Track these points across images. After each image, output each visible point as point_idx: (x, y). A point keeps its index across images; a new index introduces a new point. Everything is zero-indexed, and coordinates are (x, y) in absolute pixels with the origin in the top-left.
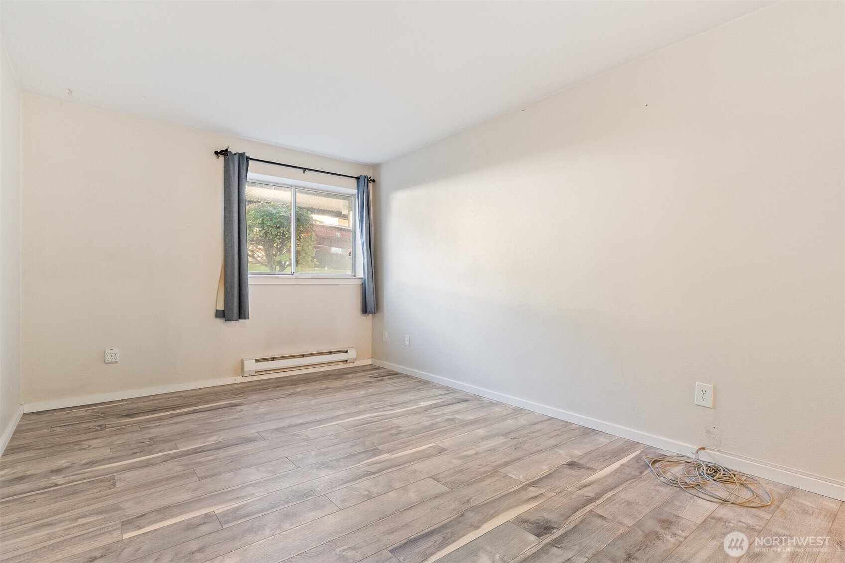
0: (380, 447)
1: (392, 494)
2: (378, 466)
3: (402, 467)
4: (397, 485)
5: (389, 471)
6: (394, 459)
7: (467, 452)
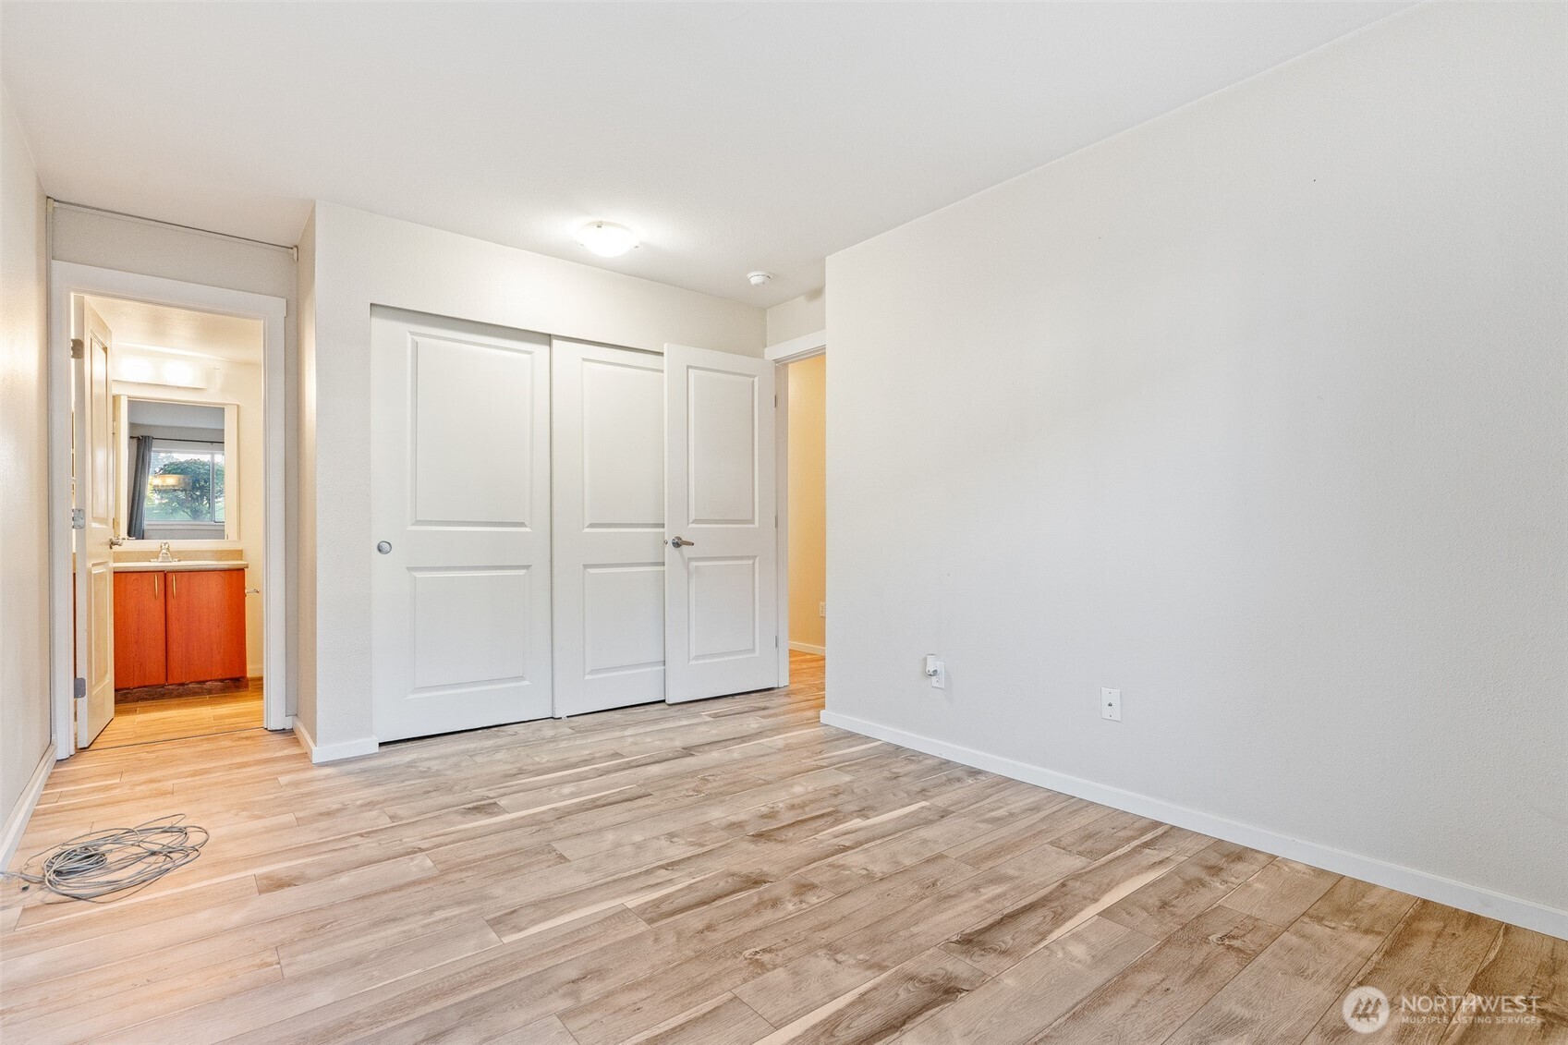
0: (642, 927)
1: (638, 838)
2: (652, 881)
3: (610, 879)
4: (628, 849)
5: (634, 872)
6: (620, 896)
7: (456, 912)
